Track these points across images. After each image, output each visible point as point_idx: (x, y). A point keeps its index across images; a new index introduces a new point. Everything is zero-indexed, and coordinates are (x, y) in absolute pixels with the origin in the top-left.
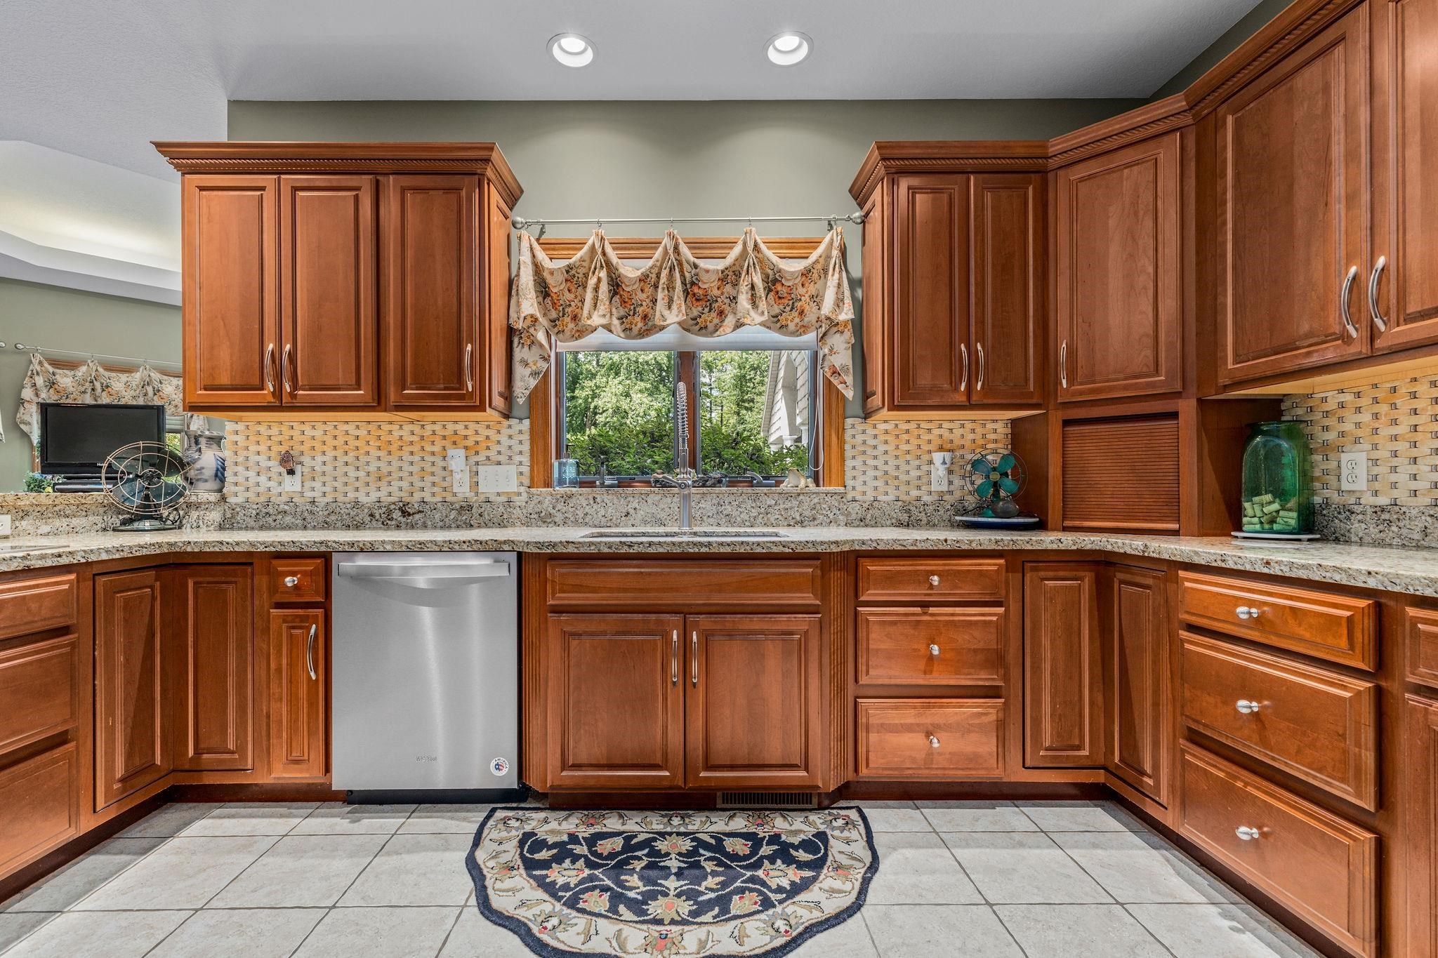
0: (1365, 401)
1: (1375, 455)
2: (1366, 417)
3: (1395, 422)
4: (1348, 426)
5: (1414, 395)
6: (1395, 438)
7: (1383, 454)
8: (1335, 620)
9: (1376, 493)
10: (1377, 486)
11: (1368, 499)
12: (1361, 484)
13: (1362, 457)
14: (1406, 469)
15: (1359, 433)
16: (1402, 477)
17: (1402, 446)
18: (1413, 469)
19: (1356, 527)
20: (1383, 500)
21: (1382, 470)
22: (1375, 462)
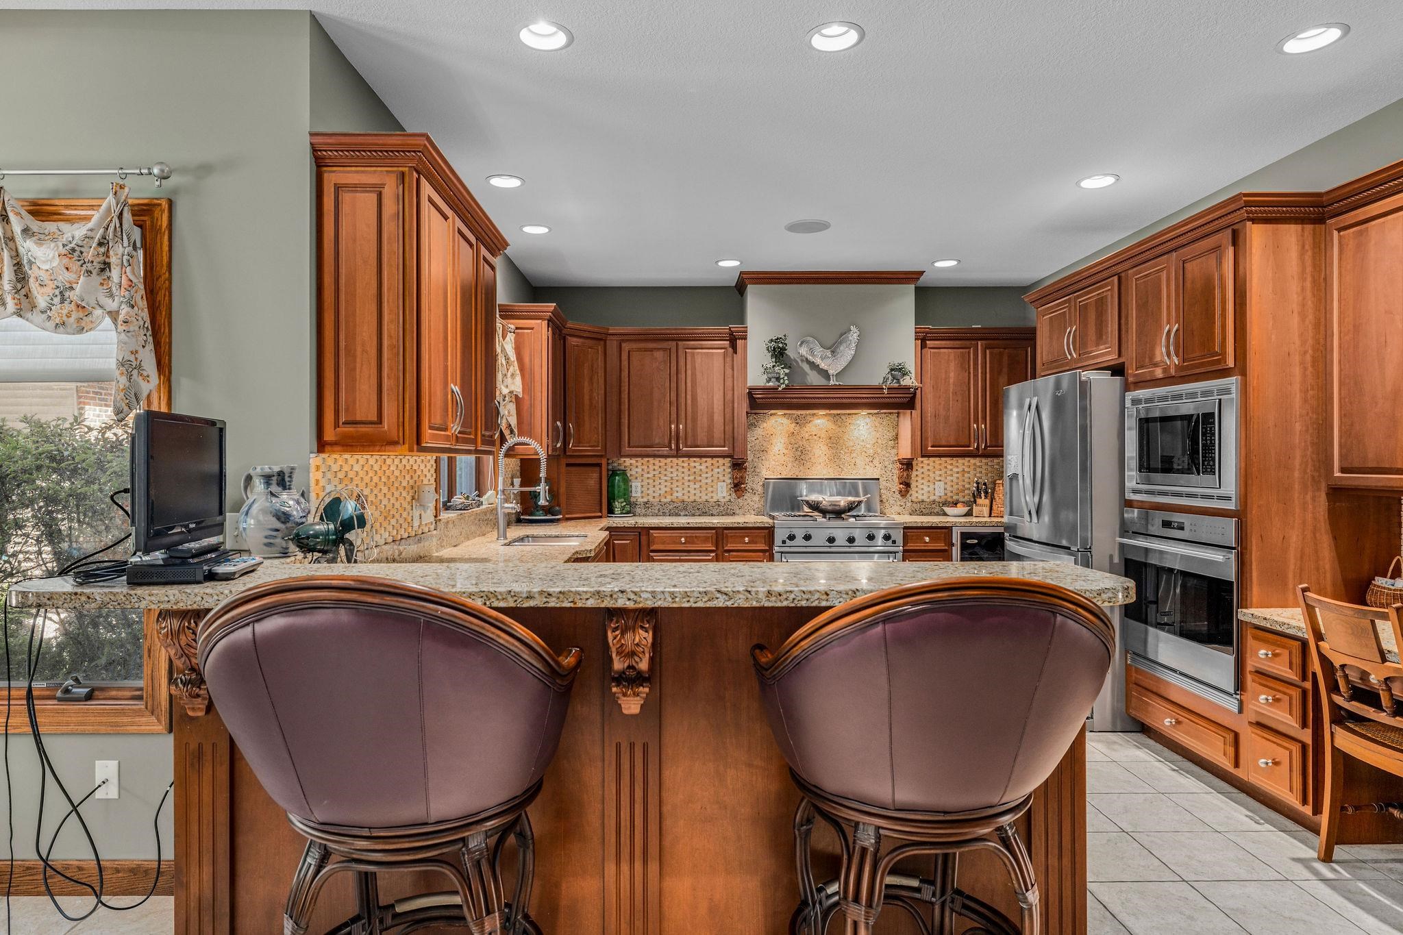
0: (639, 464)
1: (643, 483)
2: (639, 470)
3: (648, 473)
4: (633, 473)
5: (654, 464)
6: (648, 478)
7: (645, 483)
8: (708, 538)
9: (642, 497)
10: (643, 495)
11: (640, 500)
12: (639, 494)
13: (639, 485)
14: (652, 489)
15: (637, 475)
16: (650, 492)
17: (651, 481)
18: (654, 489)
19: (638, 510)
20: (645, 500)
21: (644, 489)
22: (642, 486)
